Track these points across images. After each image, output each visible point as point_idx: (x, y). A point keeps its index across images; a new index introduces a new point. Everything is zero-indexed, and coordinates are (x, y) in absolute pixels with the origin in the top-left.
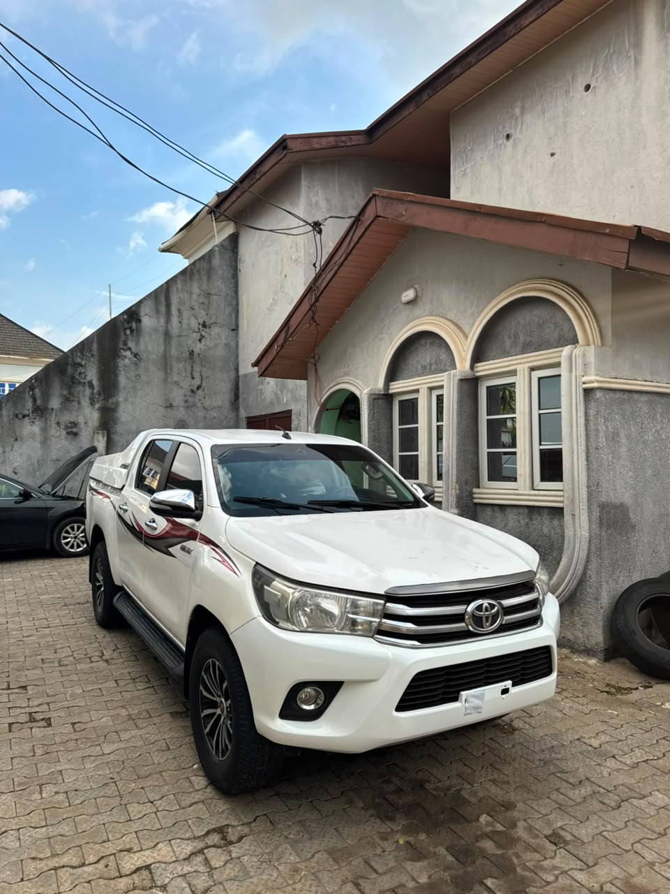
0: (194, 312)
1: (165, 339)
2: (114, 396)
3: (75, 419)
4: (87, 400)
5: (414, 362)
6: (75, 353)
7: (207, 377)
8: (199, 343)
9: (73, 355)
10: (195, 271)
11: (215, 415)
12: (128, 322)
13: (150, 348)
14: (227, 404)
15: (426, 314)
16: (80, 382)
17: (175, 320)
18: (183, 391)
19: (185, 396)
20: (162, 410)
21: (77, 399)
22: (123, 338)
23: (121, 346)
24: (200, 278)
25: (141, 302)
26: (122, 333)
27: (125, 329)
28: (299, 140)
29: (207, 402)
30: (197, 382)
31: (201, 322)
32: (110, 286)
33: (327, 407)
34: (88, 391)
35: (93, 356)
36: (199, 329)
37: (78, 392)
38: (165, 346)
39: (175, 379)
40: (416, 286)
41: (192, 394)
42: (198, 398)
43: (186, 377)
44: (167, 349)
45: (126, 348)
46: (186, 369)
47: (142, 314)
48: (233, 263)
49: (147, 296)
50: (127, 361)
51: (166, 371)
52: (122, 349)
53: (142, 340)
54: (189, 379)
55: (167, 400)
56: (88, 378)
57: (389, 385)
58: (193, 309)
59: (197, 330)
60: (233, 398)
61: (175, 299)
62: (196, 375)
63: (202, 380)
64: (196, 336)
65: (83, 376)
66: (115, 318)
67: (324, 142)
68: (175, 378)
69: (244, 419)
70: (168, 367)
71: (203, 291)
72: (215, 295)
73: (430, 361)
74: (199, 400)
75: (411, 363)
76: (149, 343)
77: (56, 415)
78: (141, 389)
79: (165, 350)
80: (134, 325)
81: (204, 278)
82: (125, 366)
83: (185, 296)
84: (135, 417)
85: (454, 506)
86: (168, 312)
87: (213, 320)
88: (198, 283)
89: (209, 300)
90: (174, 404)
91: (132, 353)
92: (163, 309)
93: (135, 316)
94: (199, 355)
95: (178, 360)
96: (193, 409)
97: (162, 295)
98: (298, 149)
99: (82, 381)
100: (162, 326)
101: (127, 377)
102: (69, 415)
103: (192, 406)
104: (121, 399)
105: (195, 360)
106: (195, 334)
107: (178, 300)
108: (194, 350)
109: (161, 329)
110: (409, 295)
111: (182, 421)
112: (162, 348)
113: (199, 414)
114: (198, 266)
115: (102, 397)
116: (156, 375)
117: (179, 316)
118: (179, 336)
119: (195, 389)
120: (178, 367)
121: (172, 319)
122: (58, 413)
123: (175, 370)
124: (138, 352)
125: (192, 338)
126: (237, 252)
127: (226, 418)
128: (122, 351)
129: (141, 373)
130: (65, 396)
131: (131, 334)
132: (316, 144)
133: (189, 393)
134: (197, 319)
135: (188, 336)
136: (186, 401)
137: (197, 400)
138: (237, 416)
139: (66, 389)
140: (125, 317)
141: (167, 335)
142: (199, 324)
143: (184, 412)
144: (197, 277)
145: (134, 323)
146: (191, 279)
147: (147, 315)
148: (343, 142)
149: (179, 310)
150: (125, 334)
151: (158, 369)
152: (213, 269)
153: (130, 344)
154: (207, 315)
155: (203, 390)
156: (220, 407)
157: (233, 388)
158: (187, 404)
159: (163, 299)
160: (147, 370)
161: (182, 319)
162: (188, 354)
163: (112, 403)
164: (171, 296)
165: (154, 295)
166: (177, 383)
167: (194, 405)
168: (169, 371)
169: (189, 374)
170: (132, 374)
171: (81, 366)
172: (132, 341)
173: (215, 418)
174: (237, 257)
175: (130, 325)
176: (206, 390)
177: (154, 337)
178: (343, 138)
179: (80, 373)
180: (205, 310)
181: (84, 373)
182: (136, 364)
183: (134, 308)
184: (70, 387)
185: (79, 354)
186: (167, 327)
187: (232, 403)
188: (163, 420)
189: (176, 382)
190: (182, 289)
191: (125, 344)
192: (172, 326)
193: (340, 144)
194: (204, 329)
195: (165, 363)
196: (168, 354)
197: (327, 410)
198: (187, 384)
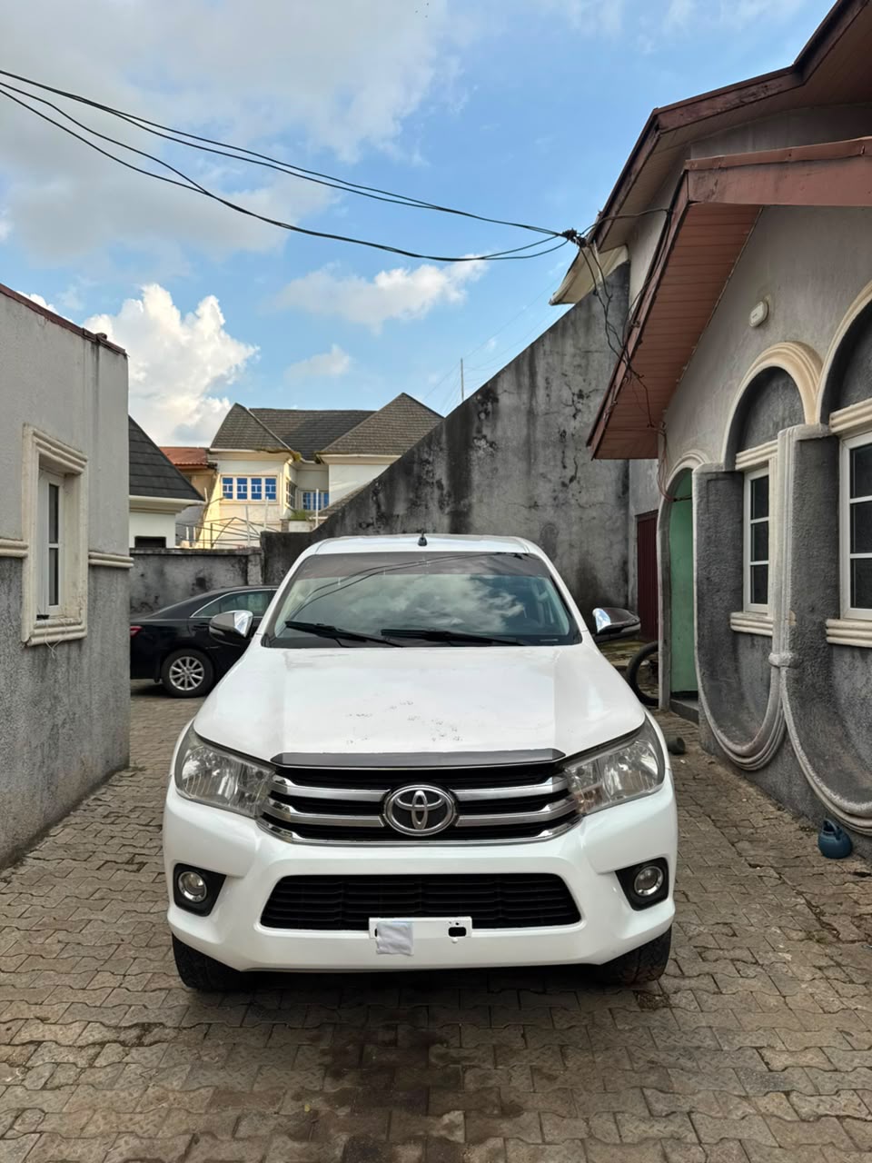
0: (566, 379)
1: (528, 420)
2: (467, 497)
3: (423, 526)
4: (436, 503)
5: (765, 417)
6: (421, 449)
7: (584, 464)
8: (573, 419)
9: (419, 450)
10: (569, 324)
11: (594, 514)
12: (483, 403)
13: (509, 434)
14: (612, 500)
15: (779, 339)
16: (428, 483)
17: (541, 393)
18: (552, 485)
19: (555, 491)
20: (525, 512)
21: (424, 503)
22: (476, 424)
23: (475, 435)
24: (576, 332)
25: (498, 375)
26: (476, 418)
27: (480, 413)
28: (678, 111)
29: (584, 499)
30: (570, 472)
31: (576, 391)
32: (462, 361)
33: (676, 497)
34: (437, 493)
35: (441, 449)
36: (573, 401)
37: (426, 495)
38: (529, 428)
39: (541, 471)
40: (768, 298)
41: (565, 488)
42: (571, 493)
43: (556, 466)
44: (531, 433)
45: (479, 436)
46: (555, 456)
47: (500, 391)
48: (623, 304)
49: (506, 367)
50: (481, 452)
51: (530, 462)
52: (475, 438)
53: (499, 425)
54: (559, 469)
55: (530, 498)
56: (437, 477)
57: (735, 458)
58: (566, 375)
59: (570, 403)
60: (621, 490)
61: (541, 366)
62: (569, 462)
63: (577, 468)
64: (569, 411)
65: (431, 475)
66: (467, 400)
67: (719, 104)
68: (541, 469)
69: (634, 518)
70: (532, 456)
71: (580, 349)
72: (596, 351)
73: (784, 414)
74: (573, 495)
75: (762, 419)
76: (508, 428)
77: (402, 523)
78: (498, 487)
79: (529, 435)
80: (490, 406)
81: (581, 332)
82: (479, 458)
83: (553, 360)
84: (491, 522)
85: (787, 647)
86: (533, 385)
87: (593, 386)
88: (573, 339)
89: (588, 360)
90: (540, 503)
91: (487, 442)
92: (526, 381)
93: (491, 395)
94: (573, 435)
95: (546, 445)
96: (564, 507)
97: (525, 364)
98: (676, 125)
99: (430, 481)
100: (524, 404)
101: (482, 473)
102: (415, 523)
103: (563, 504)
104: (474, 501)
105: (567, 443)
106: (568, 409)
107: (546, 366)
108: (567, 430)
109: (523, 407)
110: (758, 313)
111: (550, 524)
112: (525, 432)
113: (573, 513)
114: (572, 317)
115: (452, 500)
116: (517, 466)
117: (547, 388)
118: (547, 414)
119: (567, 481)
120: (544, 454)
121: (537, 392)
122: (405, 520)
123: (541, 458)
124: (494, 440)
125: (564, 414)
126: (629, 288)
127: (610, 518)
128: (475, 441)
129: (498, 466)
130: (411, 500)
131: (486, 418)
132: (705, 110)
133: (559, 487)
134: (570, 389)
135: (558, 412)
136: (555, 499)
137: (570, 496)
138: (627, 514)
139: (413, 491)
140: (479, 397)
141: (531, 414)
142: (574, 394)
143: (552, 512)
144: (571, 331)
145: (489, 404)
146: (563, 336)
147: (505, 391)
148: (753, 94)
149: (547, 379)
150: (479, 418)
151: (520, 459)
152: (594, 316)
153: (486, 431)
154: (584, 380)
155: (579, 482)
156: (601, 503)
157: (621, 477)
158: (557, 502)
159: (526, 369)
160: (505, 461)
161: (551, 391)
162: (558, 435)
163: (464, 506)
164: (536, 362)
165: (516, 364)
166: (543, 476)
167: (566, 503)
168: (533, 461)
169: (559, 463)
170: (487, 468)
171: (429, 463)
172: (487, 426)
173: (594, 518)
174: (628, 295)
175: (485, 406)
176: (581, 482)
177: (514, 419)
178: (753, 89)
179: (428, 472)
180: (581, 375)
181: (432, 471)
182: (492, 455)
183: (489, 385)
184: (417, 489)
185: (426, 449)
186: (531, 405)
187: (619, 497)
188: (526, 523)
189: (542, 474)
190: (551, 351)
191: (479, 431)
192: (537, 402)
193: (746, 100)
194: (581, 401)
195: (529, 451)
196: (532, 440)
197: (675, 500)
198: (556, 475)
